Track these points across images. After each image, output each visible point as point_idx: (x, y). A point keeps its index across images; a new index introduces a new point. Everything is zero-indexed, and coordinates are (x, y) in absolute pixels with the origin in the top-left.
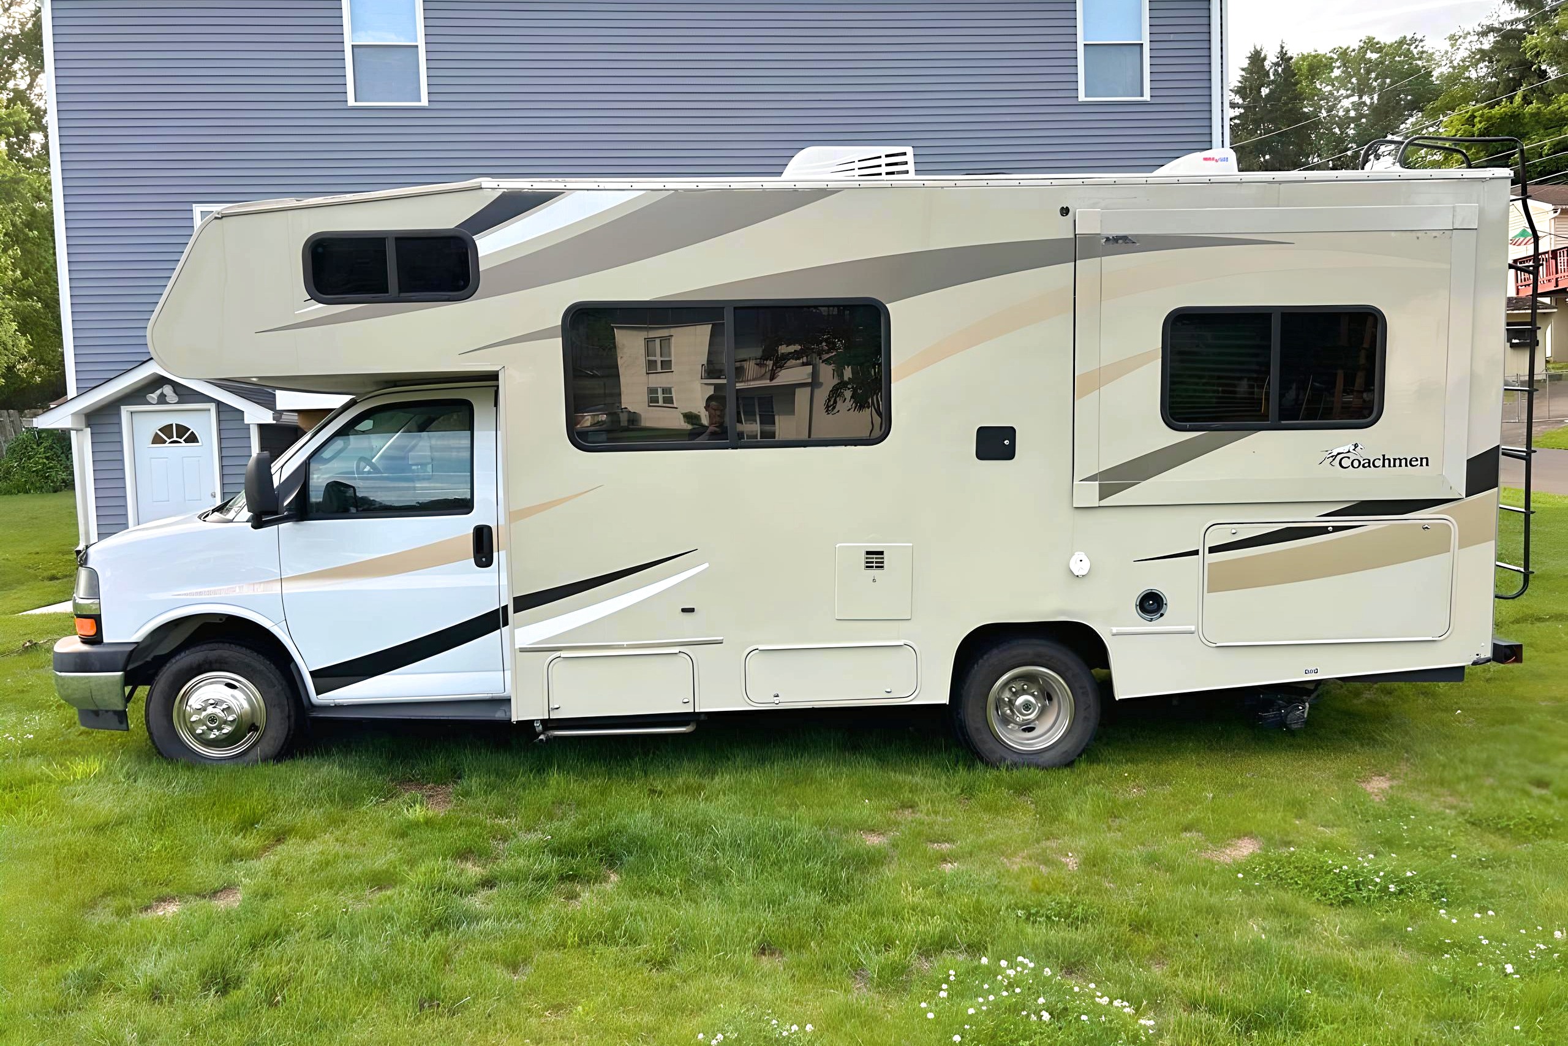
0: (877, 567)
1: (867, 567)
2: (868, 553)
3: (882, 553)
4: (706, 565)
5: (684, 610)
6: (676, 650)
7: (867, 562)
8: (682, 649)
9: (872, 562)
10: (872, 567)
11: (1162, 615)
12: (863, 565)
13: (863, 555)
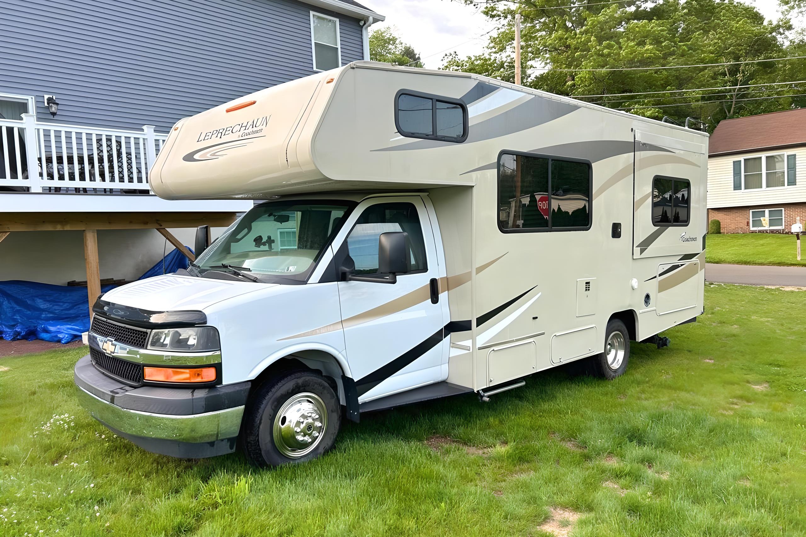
0: (588, 290)
3: (590, 283)
4: (540, 294)
5: (533, 318)
11: (649, 304)
12: (585, 289)
13: (585, 283)
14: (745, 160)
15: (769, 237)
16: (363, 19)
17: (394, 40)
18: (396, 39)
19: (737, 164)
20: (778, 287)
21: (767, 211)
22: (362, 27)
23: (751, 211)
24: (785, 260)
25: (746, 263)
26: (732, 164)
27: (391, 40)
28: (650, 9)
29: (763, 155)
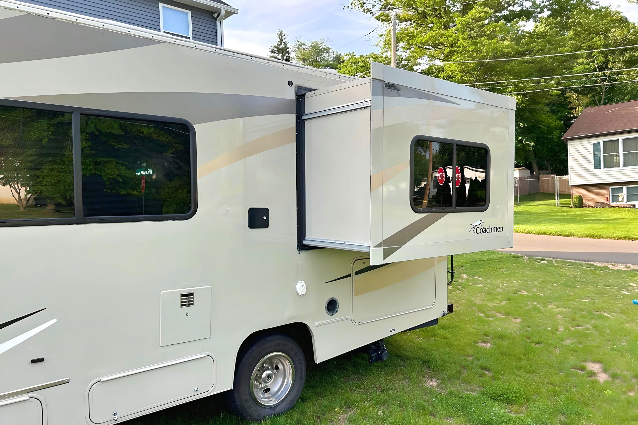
0: (189, 305)
1: (182, 305)
2: (183, 295)
3: (191, 295)
4: (54, 321)
5: (33, 362)
6: (26, 397)
7: (182, 302)
8: (31, 395)
9: (186, 302)
10: (185, 305)
11: (337, 311)
12: (179, 304)
13: (180, 296)
14: (604, 142)
15: (625, 211)
16: (217, 11)
17: (327, 50)
18: (329, 49)
19: (596, 146)
20: (606, 264)
21: (625, 188)
22: (216, 19)
23: (610, 188)
24: (631, 234)
25: (593, 236)
26: (592, 146)
27: (325, 49)
28: (518, 11)
29: (620, 138)
